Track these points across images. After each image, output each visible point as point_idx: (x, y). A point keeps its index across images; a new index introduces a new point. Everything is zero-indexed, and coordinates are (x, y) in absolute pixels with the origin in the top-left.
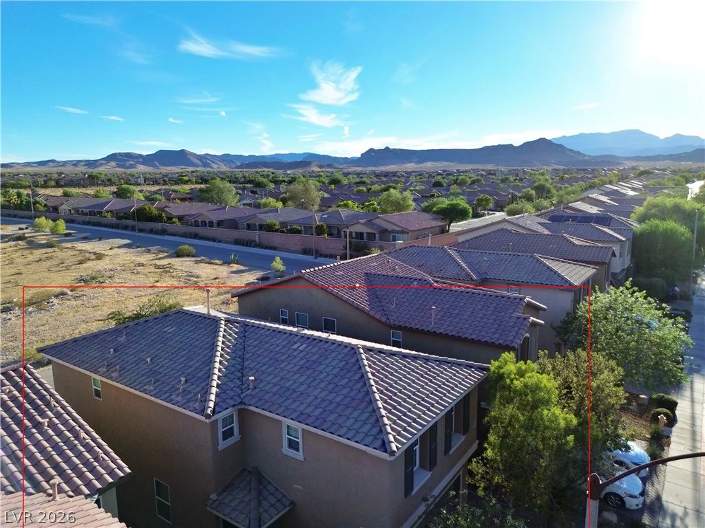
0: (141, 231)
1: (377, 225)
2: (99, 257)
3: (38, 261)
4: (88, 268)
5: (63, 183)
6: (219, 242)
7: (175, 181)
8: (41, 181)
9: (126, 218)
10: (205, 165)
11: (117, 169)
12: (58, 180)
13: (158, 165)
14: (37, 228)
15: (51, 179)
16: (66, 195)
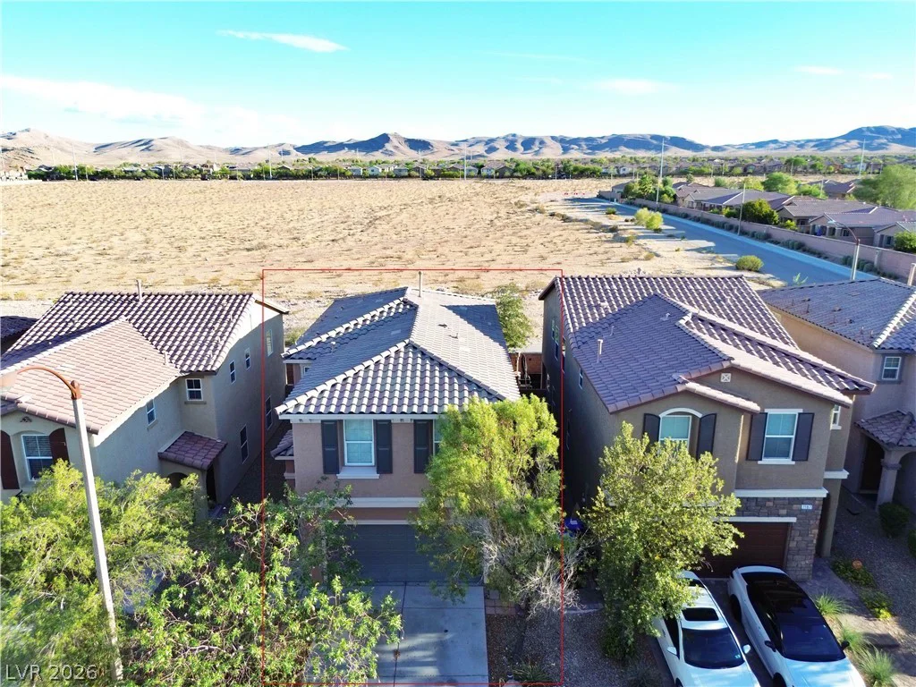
0: (744, 233)
2: (651, 256)
6: (826, 258)
9: (735, 216)
14: (637, 221)
15: (739, 165)
16: (717, 185)
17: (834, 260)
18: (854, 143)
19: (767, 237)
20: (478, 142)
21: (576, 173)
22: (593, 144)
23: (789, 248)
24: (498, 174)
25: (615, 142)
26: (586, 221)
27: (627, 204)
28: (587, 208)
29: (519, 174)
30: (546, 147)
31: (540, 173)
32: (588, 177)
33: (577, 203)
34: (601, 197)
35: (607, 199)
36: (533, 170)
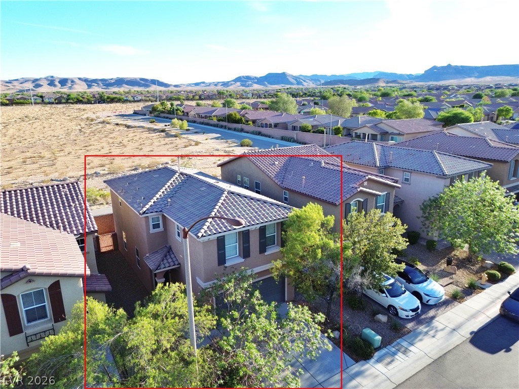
0: (229, 129)
1: (381, 128)
2: (197, 144)
3: (165, 145)
4: (188, 150)
5: (203, 98)
6: (273, 138)
7: (272, 96)
8: (191, 96)
9: (222, 121)
10: (299, 83)
11: (241, 87)
12: (201, 95)
13: (267, 84)
14: (173, 125)
15: (197, 95)
16: (198, 105)
17: (277, 138)
18: (238, 84)
19: (242, 130)
20: (26, 81)
21: (109, 100)
22: (106, 83)
23: (254, 134)
24: (57, 101)
25: (120, 82)
26: (143, 127)
27: (155, 116)
28: (135, 120)
29: (72, 101)
30: (76, 84)
31: (86, 100)
32: (117, 102)
33: (125, 117)
34: (136, 113)
35: (142, 115)
36: (81, 99)
